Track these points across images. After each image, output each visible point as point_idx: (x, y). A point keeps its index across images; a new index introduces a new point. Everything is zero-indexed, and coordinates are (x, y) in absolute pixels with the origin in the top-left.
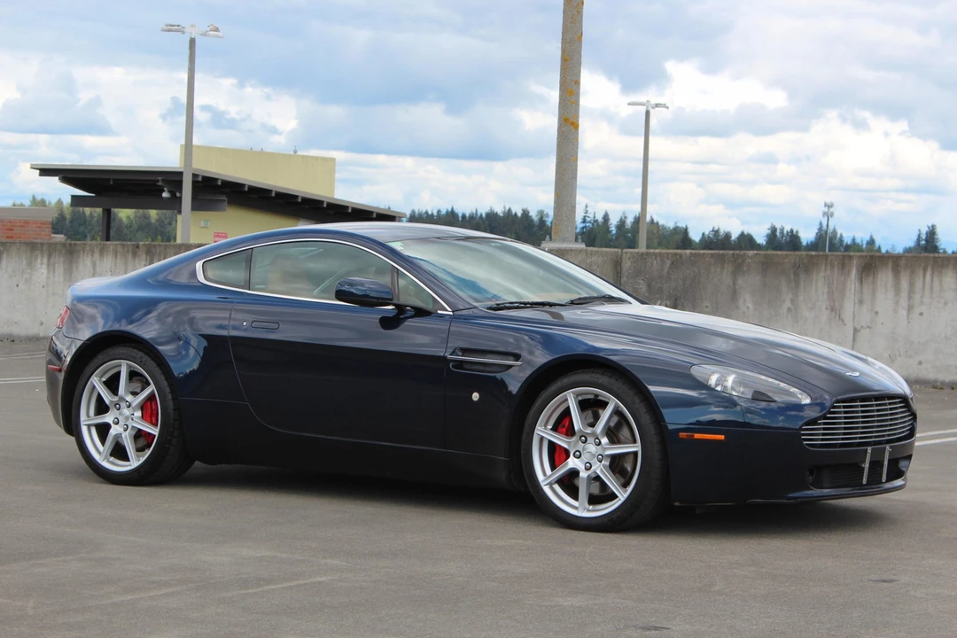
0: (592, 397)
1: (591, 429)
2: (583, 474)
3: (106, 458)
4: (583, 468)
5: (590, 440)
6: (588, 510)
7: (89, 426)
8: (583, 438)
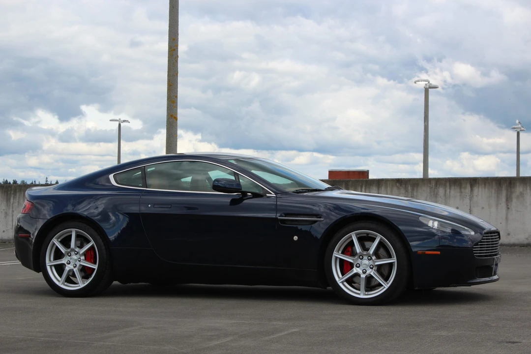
0: (365, 235)
1: (366, 252)
2: (363, 276)
3: (63, 284)
4: (362, 272)
5: (365, 257)
6: (366, 295)
7: (51, 266)
8: (361, 257)
